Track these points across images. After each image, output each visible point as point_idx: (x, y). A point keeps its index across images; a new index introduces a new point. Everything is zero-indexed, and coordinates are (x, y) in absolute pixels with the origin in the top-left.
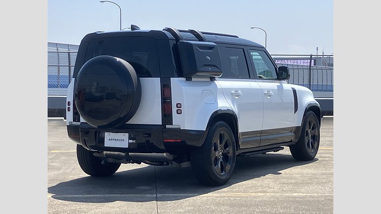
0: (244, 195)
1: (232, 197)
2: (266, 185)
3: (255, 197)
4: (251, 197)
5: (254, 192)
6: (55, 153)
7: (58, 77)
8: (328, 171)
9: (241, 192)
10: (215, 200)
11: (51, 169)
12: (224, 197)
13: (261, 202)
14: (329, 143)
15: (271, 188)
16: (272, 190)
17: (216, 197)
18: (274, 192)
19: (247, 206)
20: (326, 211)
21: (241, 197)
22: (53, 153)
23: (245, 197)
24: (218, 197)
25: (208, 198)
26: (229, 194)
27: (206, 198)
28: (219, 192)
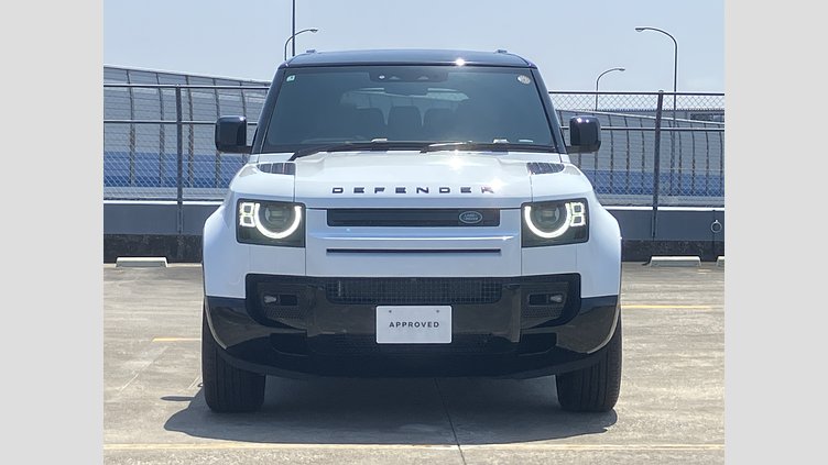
1: (659, 452)
4: (710, 453)
6: (166, 343)
7: (131, 156)
9: (678, 440)
10: (618, 459)
11: (166, 381)
12: (639, 453)
17: (617, 452)
21: (683, 453)
22: (161, 345)
23: (694, 453)
24: (623, 453)
25: (598, 455)
26: (651, 446)
27: (590, 455)
28: (622, 442)
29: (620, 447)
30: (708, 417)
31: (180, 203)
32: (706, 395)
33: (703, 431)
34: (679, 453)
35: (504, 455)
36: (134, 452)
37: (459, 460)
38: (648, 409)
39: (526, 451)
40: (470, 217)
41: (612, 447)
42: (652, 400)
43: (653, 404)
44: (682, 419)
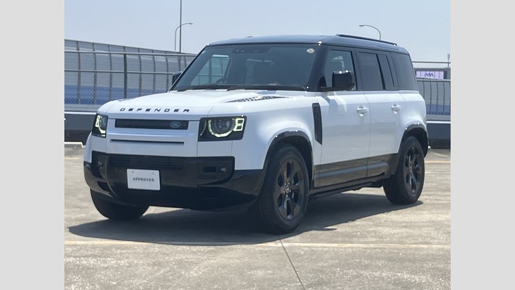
0: (400, 246)
1: (385, 248)
2: (427, 235)
3: (417, 249)
4: (411, 249)
5: (413, 244)
9: (394, 243)
10: (365, 252)
12: (375, 249)
13: (428, 255)
15: (435, 238)
16: (436, 241)
18: (439, 244)
19: (410, 261)
21: (398, 249)
23: (403, 249)
24: (366, 248)
25: (354, 250)
26: (381, 245)
27: (350, 250)
28: (365, 243)
29: (364, 246)
30: (408, 230)
32: (406, 219)
33: (407, 237)
34: (396, 249)
35: (305, 249)
36: (115, 245)
37: (283, 251)
38: (378, 226)
39: (317, 247)
40: (176, 125)
41: (360, 245)
42: (378, 221)
43: (380, 223)
44: (395, 231)
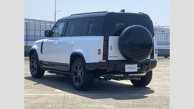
8: (153, 84)
14: (156, 70)
20: (148, 103)
31: (27, 45)
